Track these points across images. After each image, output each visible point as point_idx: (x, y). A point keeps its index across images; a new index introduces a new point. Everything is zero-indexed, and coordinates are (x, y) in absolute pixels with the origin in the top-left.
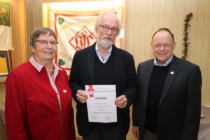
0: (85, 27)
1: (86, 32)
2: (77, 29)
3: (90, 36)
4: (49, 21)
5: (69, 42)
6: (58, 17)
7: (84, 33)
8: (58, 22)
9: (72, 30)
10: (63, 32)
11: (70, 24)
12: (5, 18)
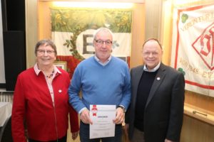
4: (172, 20)
5: (193, 45)
6: (181, 14)
9: (198, 29)
12: (126, 25)
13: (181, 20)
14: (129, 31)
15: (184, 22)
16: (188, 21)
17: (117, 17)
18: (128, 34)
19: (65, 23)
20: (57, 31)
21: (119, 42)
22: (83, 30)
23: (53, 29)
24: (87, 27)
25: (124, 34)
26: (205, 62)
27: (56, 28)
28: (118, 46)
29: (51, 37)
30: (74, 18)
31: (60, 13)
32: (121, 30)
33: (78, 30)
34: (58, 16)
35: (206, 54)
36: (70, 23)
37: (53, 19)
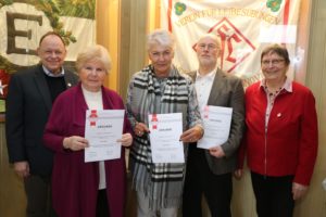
0: (225, 19)
1: (227, 29)
2: (210, 23)
3: (234, 37)
7: (223, 30)
8: (173, 11)
10: (183, 28)
11: (197, 13)
12: (87, 5)
14: (91, 17)
16: (185, 14)
18: (90, 21)
21: (76, 35)
25: (84, 20)
28: (74, 41)
32: (79, 14)
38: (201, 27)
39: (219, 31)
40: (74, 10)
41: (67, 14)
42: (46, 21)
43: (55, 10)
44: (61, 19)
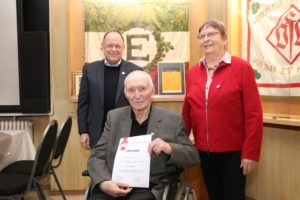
5: (267, 39)
6: (251, 3)
12: (182, 21)
13: (251, 10)
14: (186, 29)
15: (254, 12)
16: (259, 11)
17: (170, 12)
18: (185, 33)
19: (102, 21)
20: (92, 30)
21: (173, 44)
22: (126, 29)
23: (87, 29)
24: (132, 25)
25: (180, 33)
26: (283, 56)
27: (91, 27)
28: (172, 48)
29: (84, 39)
30: (115, 13)
31: (96, 8)
32: (176, 28)
33: (120, 29)
34: (93, 12)
35: (283, 47)
36: (110, 20)
37: (87, 15)
38: (271, 18)
39: (286, 19)
40: (172, 27)
41: (167, 30)
42: (152, 37)
43: (158, 29)
44: (163, 35)
